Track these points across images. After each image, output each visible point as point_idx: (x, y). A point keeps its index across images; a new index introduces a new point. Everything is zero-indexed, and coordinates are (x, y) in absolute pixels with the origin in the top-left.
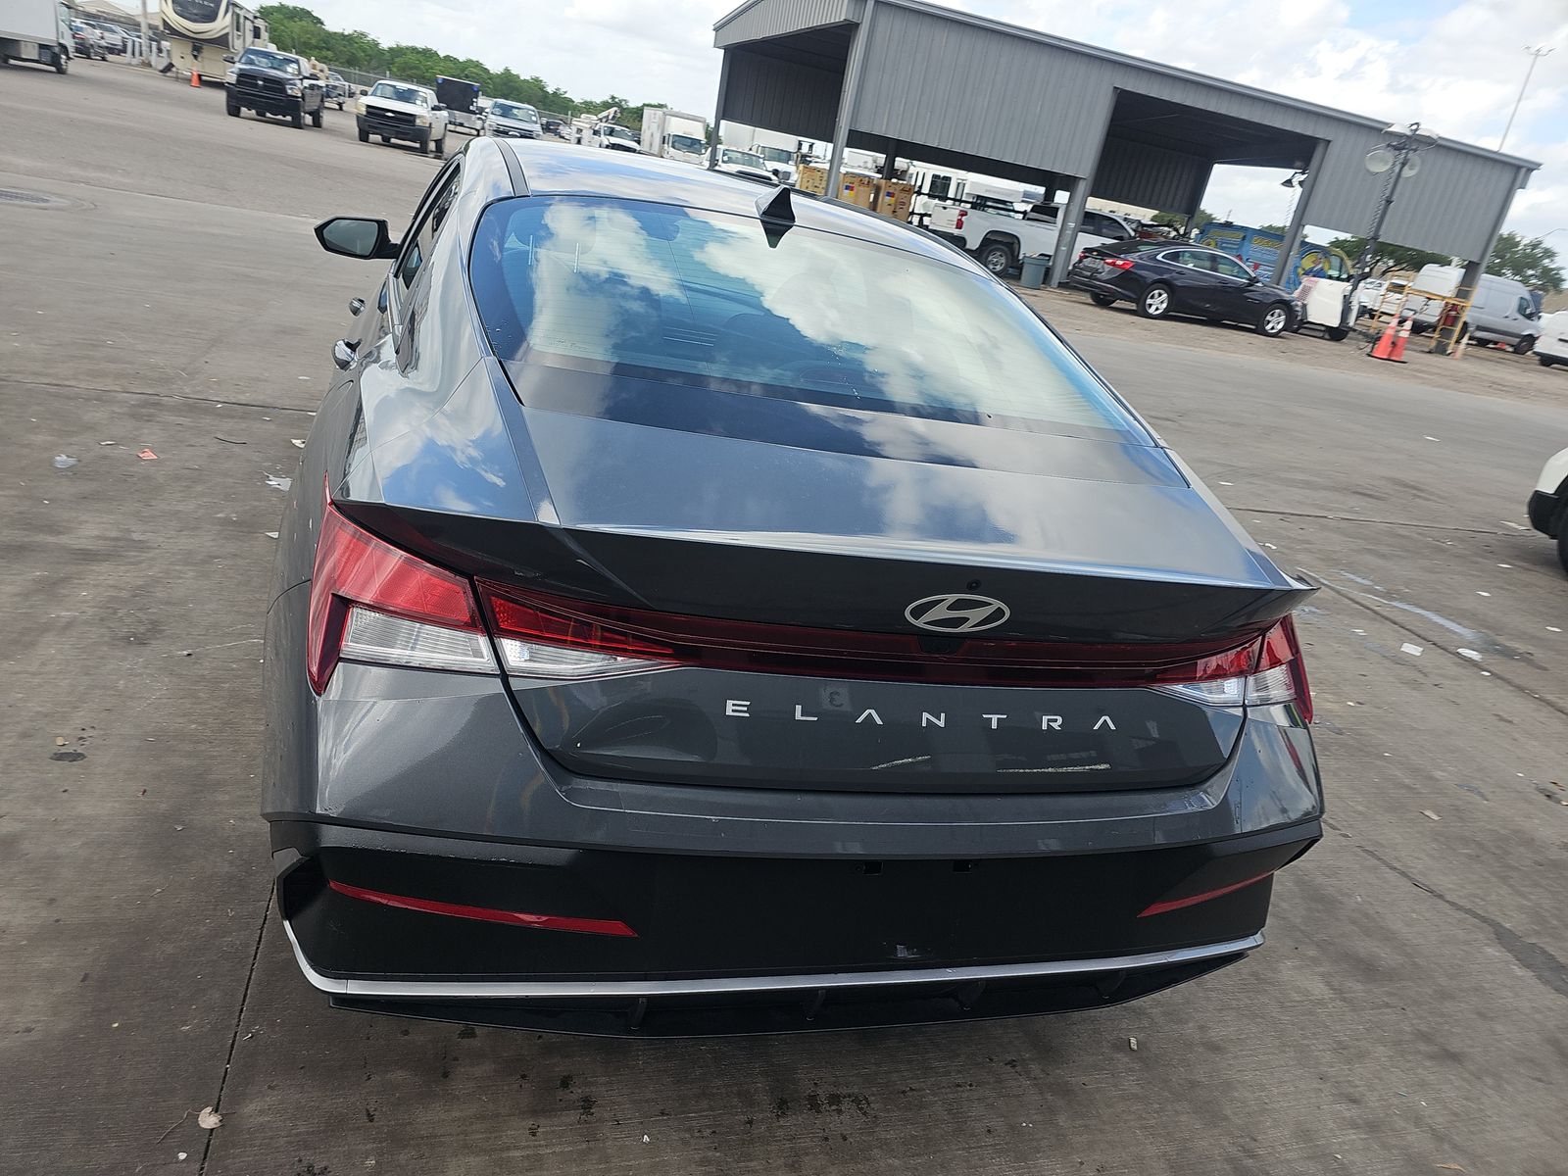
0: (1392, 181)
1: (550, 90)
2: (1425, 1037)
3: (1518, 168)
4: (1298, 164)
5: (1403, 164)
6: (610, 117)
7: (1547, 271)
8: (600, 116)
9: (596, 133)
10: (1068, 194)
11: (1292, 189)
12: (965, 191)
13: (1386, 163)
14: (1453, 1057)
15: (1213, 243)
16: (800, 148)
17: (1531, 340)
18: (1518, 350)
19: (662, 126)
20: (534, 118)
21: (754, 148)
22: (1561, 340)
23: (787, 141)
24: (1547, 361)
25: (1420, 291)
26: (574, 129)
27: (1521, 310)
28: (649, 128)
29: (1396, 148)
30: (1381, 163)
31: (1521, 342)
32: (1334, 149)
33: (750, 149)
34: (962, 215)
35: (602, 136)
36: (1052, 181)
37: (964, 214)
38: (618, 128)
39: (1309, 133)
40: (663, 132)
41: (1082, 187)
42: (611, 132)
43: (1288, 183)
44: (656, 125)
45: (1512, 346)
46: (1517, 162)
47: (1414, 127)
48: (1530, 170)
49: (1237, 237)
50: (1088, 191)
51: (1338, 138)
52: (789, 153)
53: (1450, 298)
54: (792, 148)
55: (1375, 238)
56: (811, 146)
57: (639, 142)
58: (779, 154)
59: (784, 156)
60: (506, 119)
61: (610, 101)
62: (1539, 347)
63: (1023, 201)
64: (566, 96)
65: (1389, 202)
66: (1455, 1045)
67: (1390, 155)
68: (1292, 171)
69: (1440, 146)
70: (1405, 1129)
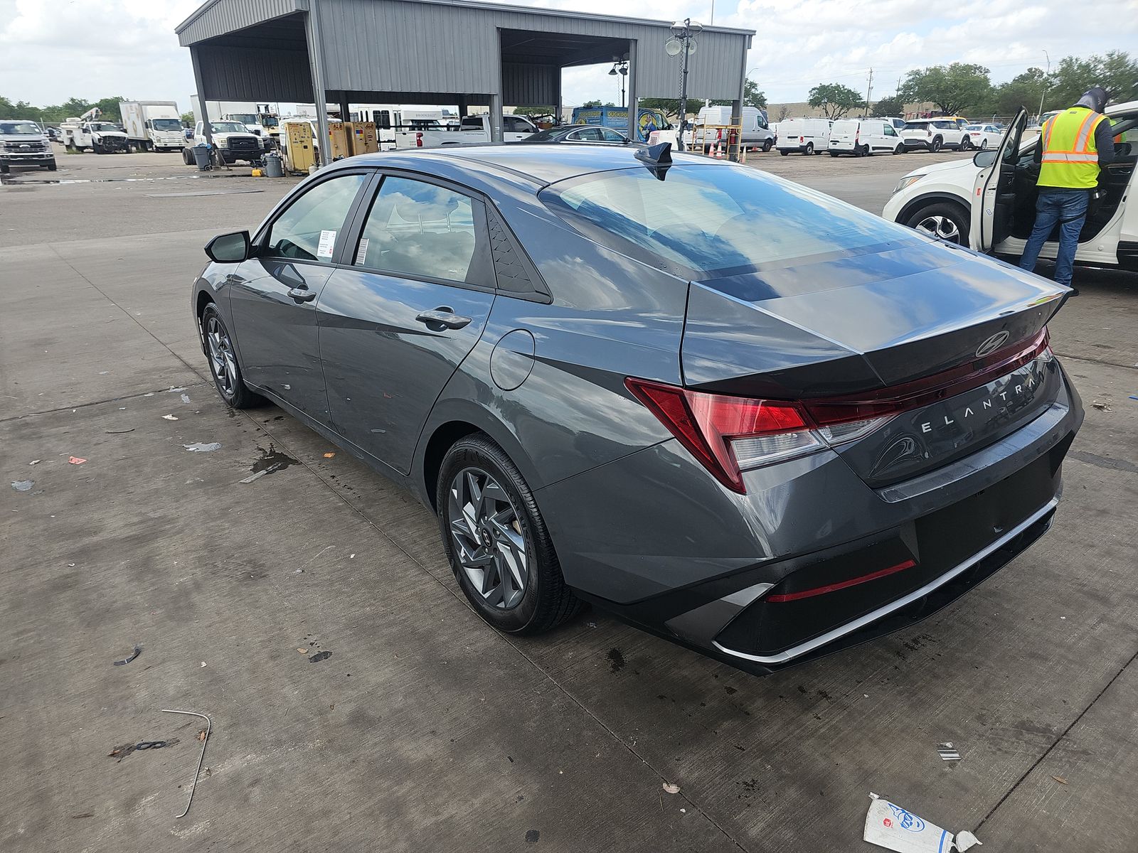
0: (684, 59)
1: (14, 103)
2: (1086, 508)
3: (744, 36)
4: (615, 58)
5: (688, 47)
6: (94, 116)
7: (755, 96)
8: (83, 117)
9: (85, 131)
10: (488, 107)
11: (617, 75)
12: (402, 119)
13: (677, 48)
14: (1103, 512)
15: (583, 121)
16: (259, 111)
17: (771, 142)
18: (765, 150)
19: (141, 114)
20: (37, 130)
21: (224, 117)
22: (789, 137)
23: (249, 108)
24: (785, 152)
25: (712, 126)
26: (64, 132)
27: (760, 124)
28: (129, 119)
29: (681, 38)
30: (674, 48)
31: (765, 144)
32: (641, 45)
33: (221, 119)
34: (420, 137)
35: (92, 132)
36: (462, 100)
37: (420, 135)
38: (103, 124)
39: (624, 37)
40: (143, 119)
41: (497, 101)
42: (99, 128)
43: (613, 72)
44: (135, 115)
45: (761, 148)
46: (743, 33)
47: (687, 22)
48: (750, 36)
49: (597, 114)
50: (501, 103)
51: (642, 37)
52: (253, 116)
53: (729, 126)
54: (254, 112)
55: (685, 98)
56: (267, 107)
57: (125, 131)
58: (245, 118)
59: (252, 119)
60: (12, 136)
61: (70, 103)
62: (779, 144)
63: (443, 118)
64: (30, 106)
65: (686, 73)
66: (1100, 507)
67: (678, 42)
68: (612, 64)
69: (704, 31)
70: (1120, 549)
